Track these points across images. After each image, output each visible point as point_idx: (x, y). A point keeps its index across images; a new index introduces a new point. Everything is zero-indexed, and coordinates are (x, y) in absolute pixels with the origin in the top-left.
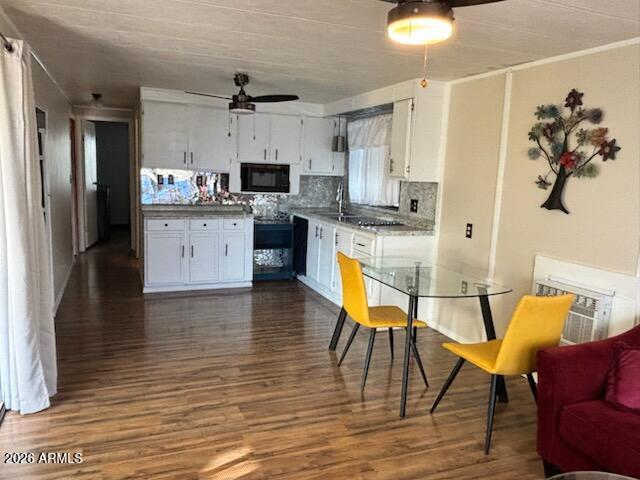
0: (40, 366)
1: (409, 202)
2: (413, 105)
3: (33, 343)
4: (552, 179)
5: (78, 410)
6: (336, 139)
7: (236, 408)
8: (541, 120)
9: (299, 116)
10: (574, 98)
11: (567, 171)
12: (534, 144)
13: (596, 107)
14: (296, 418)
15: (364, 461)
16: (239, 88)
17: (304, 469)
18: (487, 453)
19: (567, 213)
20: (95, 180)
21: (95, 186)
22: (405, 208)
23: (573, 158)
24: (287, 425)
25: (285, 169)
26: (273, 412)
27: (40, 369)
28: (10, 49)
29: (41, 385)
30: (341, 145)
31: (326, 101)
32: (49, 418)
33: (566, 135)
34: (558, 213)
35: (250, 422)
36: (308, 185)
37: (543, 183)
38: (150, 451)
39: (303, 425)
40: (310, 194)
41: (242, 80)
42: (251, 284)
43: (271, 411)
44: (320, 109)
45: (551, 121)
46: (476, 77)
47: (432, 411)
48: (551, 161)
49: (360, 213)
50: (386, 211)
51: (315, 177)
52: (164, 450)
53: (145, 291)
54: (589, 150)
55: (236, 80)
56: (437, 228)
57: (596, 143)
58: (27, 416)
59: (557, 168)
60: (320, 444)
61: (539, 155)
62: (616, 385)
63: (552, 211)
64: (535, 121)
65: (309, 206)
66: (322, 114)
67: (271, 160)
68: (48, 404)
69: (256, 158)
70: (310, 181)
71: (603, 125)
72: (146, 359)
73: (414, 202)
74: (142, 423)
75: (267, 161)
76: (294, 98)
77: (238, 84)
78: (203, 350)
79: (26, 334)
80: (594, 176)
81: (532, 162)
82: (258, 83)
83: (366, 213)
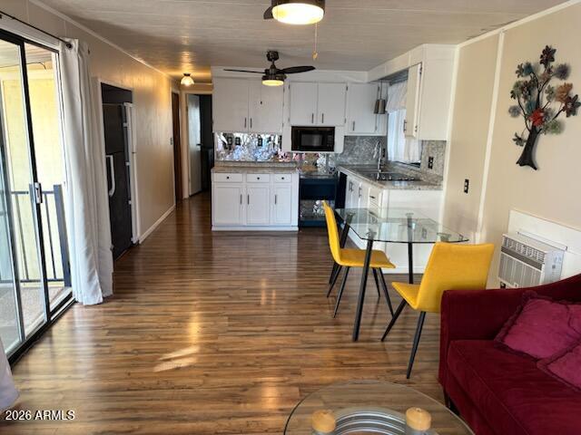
0: (96, 273)
1: (427, 159)
2: (421, 69)
3: (91, 256)
4: (526, 135)
5: (120, 307)
6: (378, 102)
7: (227, 318)
8: (521, 79)
9: (344, 83)
10: (548, 55)
11: (538, 128)
12: (515, 102)
13: (563, 63)
14: (266, 331)
15: (298, 367)
16: (271, 63)
17: (248, 365)
18: (408, 377)
19: (535, 169)
20: (199, 142)
21: (199, 147)
22: (424, 165)
23: (542, 114)
24: (256, 334)
25: (331, 130)
26: (251, 324)
27: (96, 275)
28: (70, 46)
29: (96, 286)
30: (380, 107)
31: (368, 69)
32: (102, 309)
33: (539, 92)
34: (528, 169)
35: (230, 329)
36: (355, 144)
37: (519, 140)
38: (150, 338)
39: (268, 336)
40: (357, 153)
41: (273, 56)
42: (297, 229)
43: (251, 323)
44: (365, 76)
45: (528, 79)
46: (477, 39)
47: (383, 340)
48: (526, 118)
49: (394, 169)
50: (412, 167)
51: (362, 137)
52: (159, 339)
53: (213, 229)
54: (556, 106)
55: (268, 56)
56: (445, 183)
57: (561, 99)
58: (87, 306)
59: (530, 124)
60: (272, 350)
61: (519, 113)
62: (509, 328)
63: (525, 167)
64: (515, 79)
65: (355, 163)
66: (366, 81)
67: (318, 123)
68: (101, 300)
69: (305, 122)
70: (357, 141)
71: (569, 81)
72: (186, 278)
73: (431, 159)
74: (155, 320)
75: (314, 125)
76: (312, 68)
77: (269, 60)
78: (230, 275)
79: (85, 249)
80: (560, 132)
81: (513, 119)
82: (286, 56)
83: (399, 170)
